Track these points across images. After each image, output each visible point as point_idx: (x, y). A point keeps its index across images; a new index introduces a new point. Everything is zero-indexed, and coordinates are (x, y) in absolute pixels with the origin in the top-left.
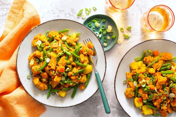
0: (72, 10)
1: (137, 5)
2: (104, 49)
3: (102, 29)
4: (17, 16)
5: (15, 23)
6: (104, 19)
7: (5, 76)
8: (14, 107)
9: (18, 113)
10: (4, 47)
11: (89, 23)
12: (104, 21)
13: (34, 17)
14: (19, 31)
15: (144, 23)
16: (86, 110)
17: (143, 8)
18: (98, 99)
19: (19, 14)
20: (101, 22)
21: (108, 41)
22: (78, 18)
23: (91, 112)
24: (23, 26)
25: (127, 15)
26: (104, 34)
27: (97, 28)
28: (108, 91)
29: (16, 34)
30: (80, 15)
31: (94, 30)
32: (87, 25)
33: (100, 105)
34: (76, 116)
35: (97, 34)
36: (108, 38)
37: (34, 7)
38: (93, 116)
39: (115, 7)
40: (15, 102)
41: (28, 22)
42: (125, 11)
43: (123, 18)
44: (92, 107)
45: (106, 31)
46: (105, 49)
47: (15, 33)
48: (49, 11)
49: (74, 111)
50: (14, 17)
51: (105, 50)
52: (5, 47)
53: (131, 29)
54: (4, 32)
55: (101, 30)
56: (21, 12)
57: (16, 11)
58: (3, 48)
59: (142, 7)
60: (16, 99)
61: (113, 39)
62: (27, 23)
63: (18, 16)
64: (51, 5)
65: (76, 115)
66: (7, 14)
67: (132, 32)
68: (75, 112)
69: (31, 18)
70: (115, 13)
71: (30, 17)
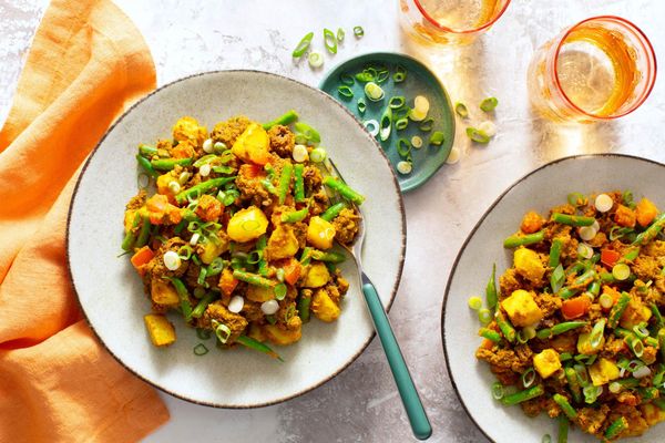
0: (274, 35)
1: (520, 17)
2: (401, 183)
3: (393, 110)
4: (64, 53)
5: (58, 81)
6: (401, 70)
7: (22, 279)
8: (46, 399)
9: (60, 423)
10: (15, 169)
11: (341, 87)
12: (399, 77)
13: (130, 58)
14: (71, 113)
15: (542, 84)
16: (327, 417)
17: (540, 28)
18: (371, 371)
19: (75, 47)
20: (391, 82)
21: (414, 153)
22: (297, 66)
23: (343, 422)
24: (90, 92)
25: (481, 53)
26: (401, 127)
27: (374, 105)
28: (408, 342)
29: (60, 123)
30: (301, 54)
31: (362, 110)
32: (336, 93)
33: (381, 397)
34: (290, 437)
35: (372, 126)
36: (416, 141)
37: (130, 21)
38: (352, 437)
39: (437, 25)
40: (53, 379)
41: (108, 76)
42: (474, 38)
43: (466, 66)
44: (349, 402)
45: (408, 118)
46: (405, 185)
47: (60, 118)
48: (185, 39)
49: (279, 418)
50: (55, 55)
51: (402, 189)
52: (20, 168)
53: (497, 108)
54: (13, 112)
55: (387, 112)
56: (80, 38)
57: (61, 33)
58: (11, 176)
59: (538, 23)
60: (58, 368)
61: (433, 148)
62: (104, 82)
63: (70, 52)
64: (194, 17)
65: (289, 433)
66: (25, 51)
67: (501, 119)
68: (283, 422)
69: (118, 63)
70: (437, 47)
71: (115, 60)
